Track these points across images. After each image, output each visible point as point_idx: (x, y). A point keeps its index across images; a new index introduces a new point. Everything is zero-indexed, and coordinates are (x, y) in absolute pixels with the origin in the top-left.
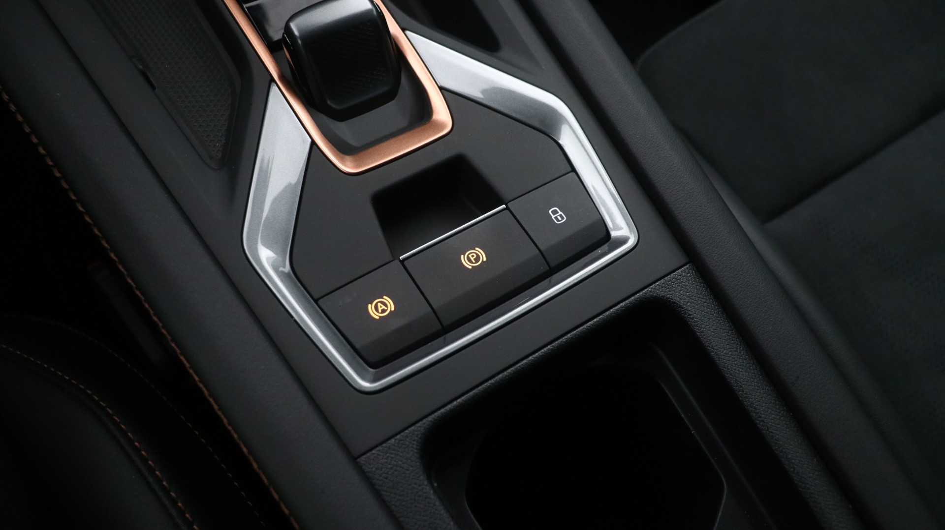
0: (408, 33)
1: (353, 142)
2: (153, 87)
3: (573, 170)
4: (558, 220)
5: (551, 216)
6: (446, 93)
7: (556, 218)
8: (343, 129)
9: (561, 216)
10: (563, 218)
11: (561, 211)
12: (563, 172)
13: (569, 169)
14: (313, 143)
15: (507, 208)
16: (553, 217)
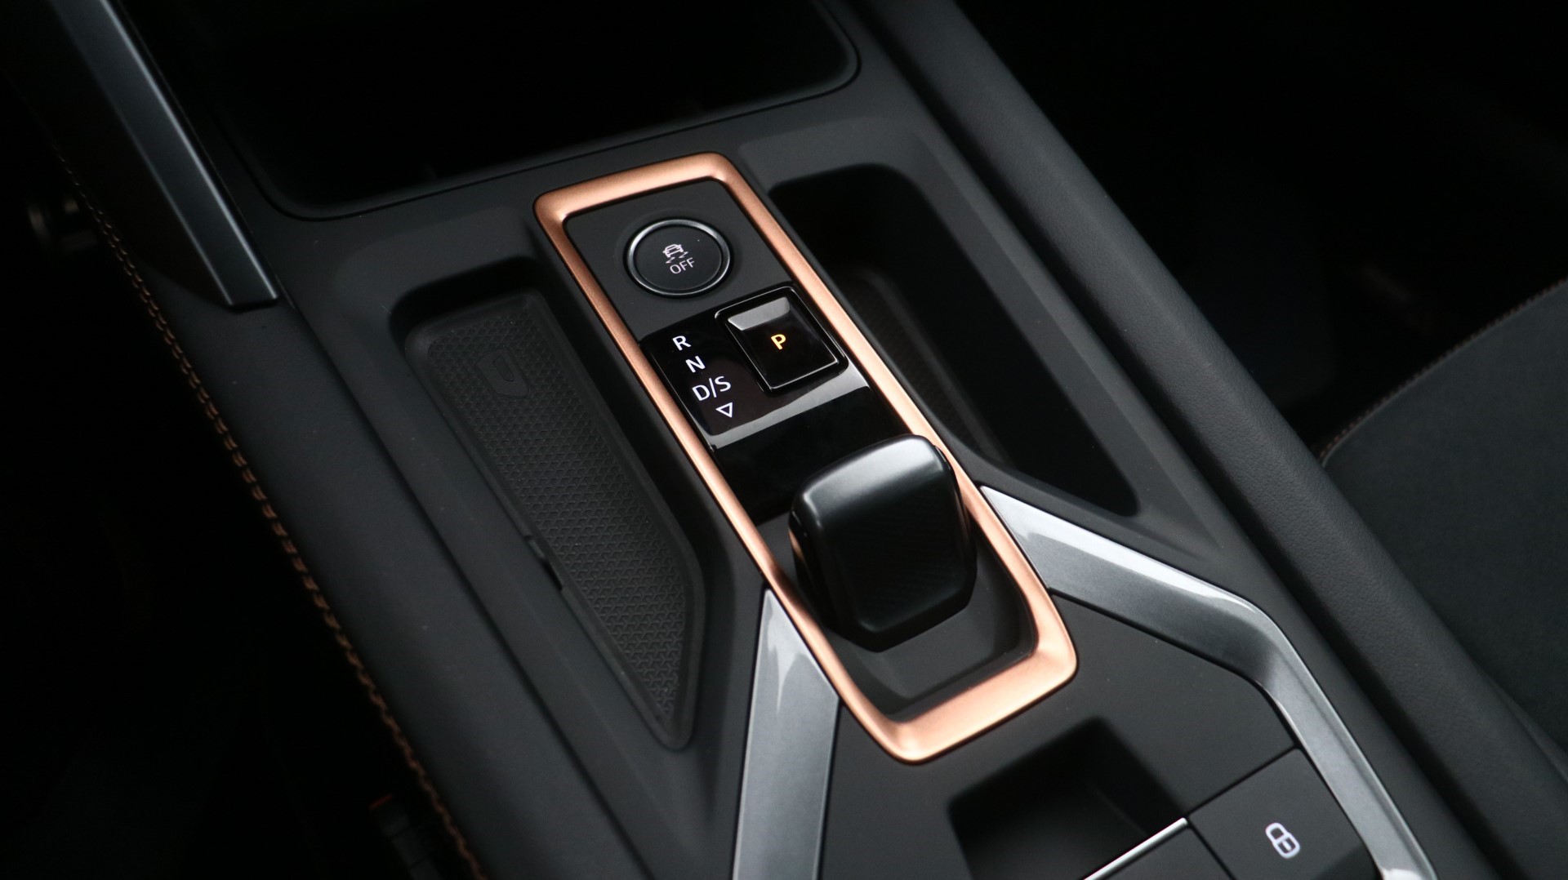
0: (985, 489)
1: (903, 691)
2: (559, 587)
3: (1297, 745)
4: (1285, 851)
5: (1270, 843)
6: (1059, 600)
7: (1281, 846)
8: (882, 664)
9: (1289, 841)
10: (1293, 846)
11: (1288, 830)
12: (1280, 748)
13: (1289, 743)
14: (842, 704)
15: (1190, 826)
16: (1275, 843)
